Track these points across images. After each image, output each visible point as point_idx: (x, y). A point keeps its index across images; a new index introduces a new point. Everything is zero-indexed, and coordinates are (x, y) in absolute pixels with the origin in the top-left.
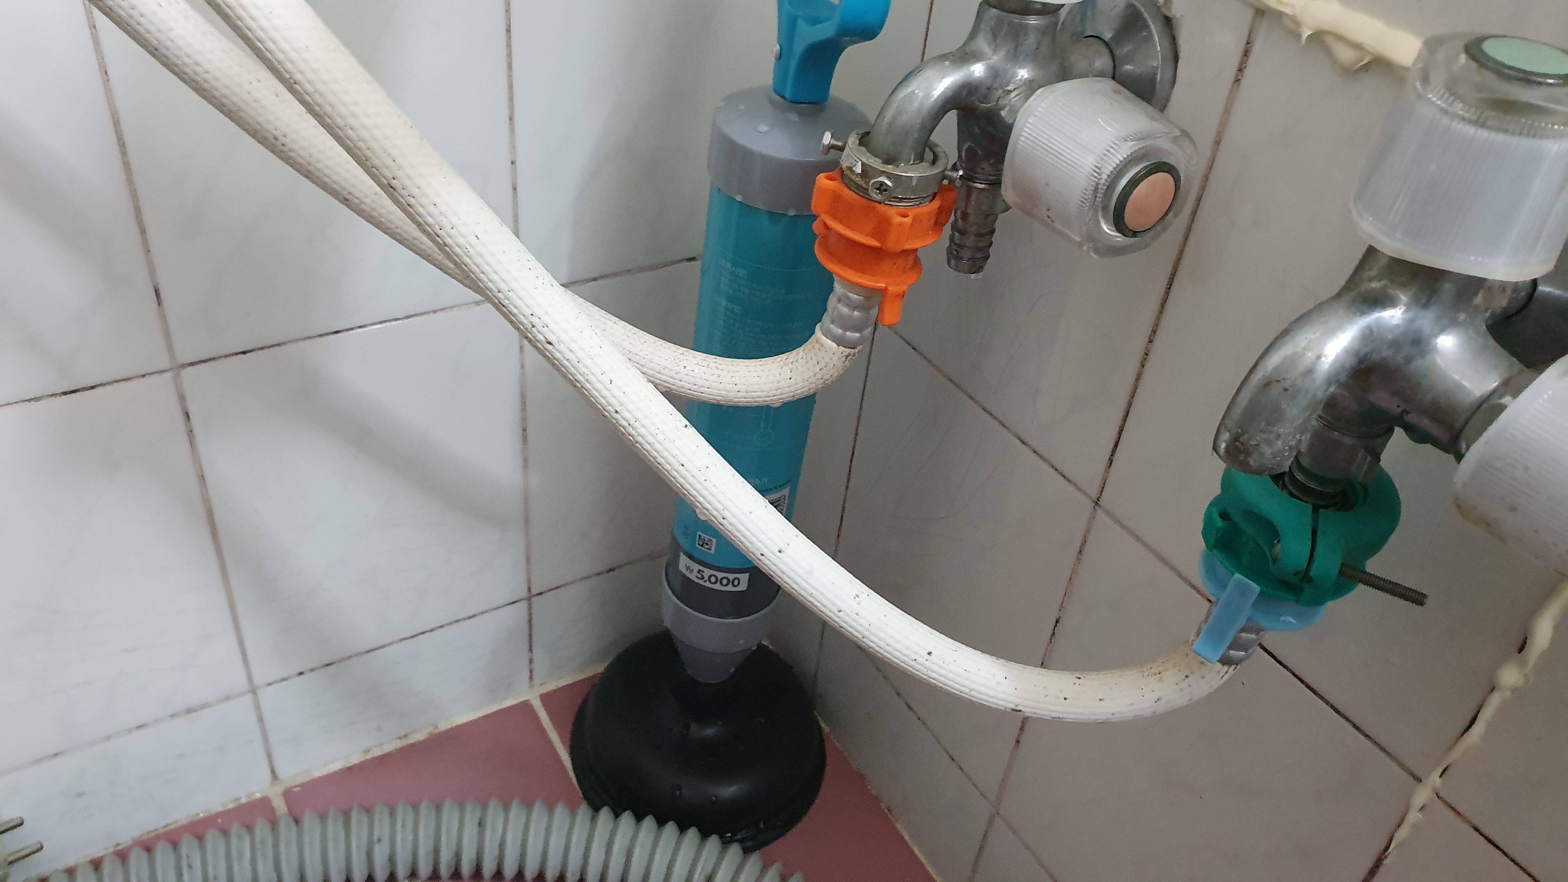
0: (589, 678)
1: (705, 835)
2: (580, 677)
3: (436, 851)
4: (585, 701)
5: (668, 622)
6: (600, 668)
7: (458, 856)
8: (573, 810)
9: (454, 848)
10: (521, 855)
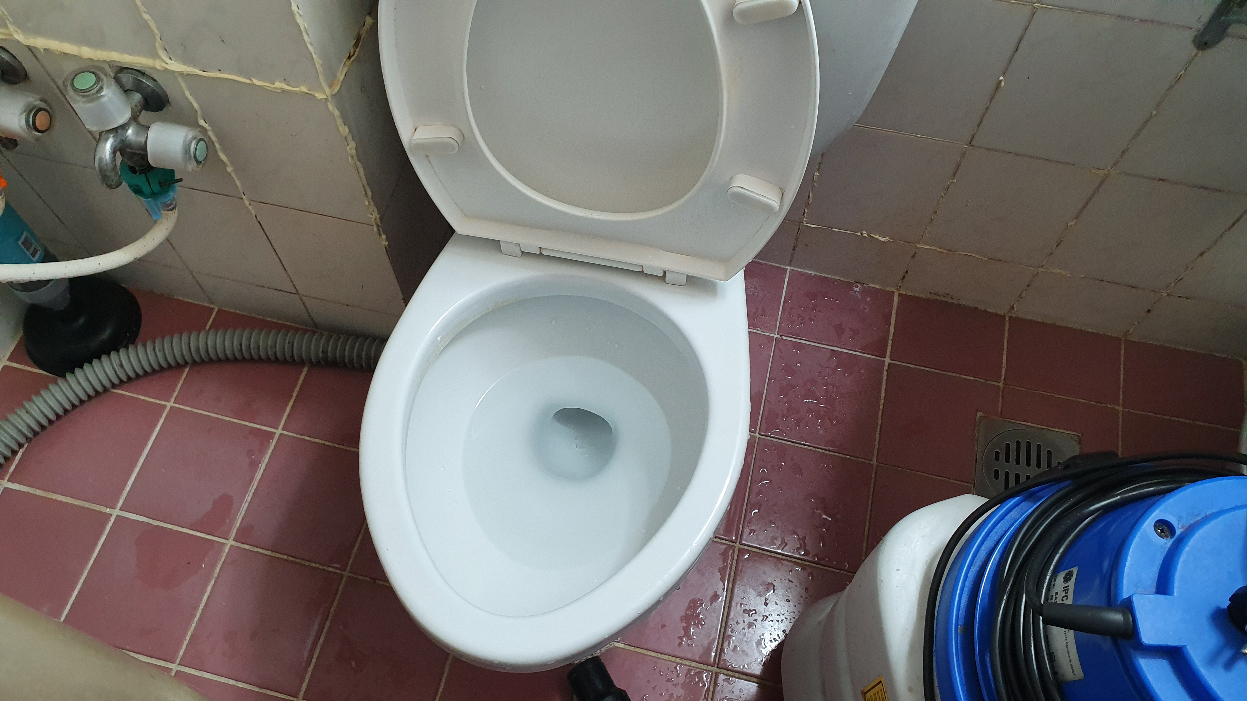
0: (21, 339)
1: (108, 354)
2: (16, 342)
3: (20, 431)
4: (26, 346)
5: (29, 301)
6: (21, 333)
7: (29, 427)
8: (56, 383)
9: (26, 426)
10: (51, 409)
